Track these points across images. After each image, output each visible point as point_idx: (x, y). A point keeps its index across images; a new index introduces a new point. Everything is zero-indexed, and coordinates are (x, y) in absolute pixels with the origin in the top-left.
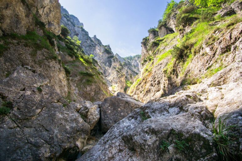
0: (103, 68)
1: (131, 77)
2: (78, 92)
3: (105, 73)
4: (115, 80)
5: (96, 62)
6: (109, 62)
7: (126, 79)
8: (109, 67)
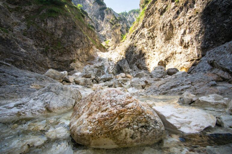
0: (95, 21)
3: (97, 28)
4: (108, 33)
5: (86, 13)
6: (102, 14)
7: (121, 32)
8: (102, 20)
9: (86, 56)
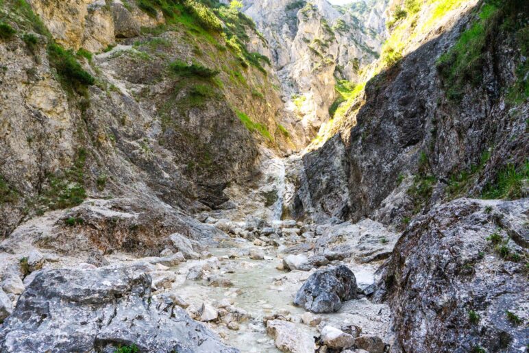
0: (272, 41)
1: (356, 68)
2: (158, 131)
3: (277, 58)
4: (304, 78)
7: (338, 75)
8: (291, 38)
9: (247, 172)
